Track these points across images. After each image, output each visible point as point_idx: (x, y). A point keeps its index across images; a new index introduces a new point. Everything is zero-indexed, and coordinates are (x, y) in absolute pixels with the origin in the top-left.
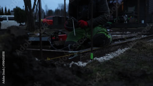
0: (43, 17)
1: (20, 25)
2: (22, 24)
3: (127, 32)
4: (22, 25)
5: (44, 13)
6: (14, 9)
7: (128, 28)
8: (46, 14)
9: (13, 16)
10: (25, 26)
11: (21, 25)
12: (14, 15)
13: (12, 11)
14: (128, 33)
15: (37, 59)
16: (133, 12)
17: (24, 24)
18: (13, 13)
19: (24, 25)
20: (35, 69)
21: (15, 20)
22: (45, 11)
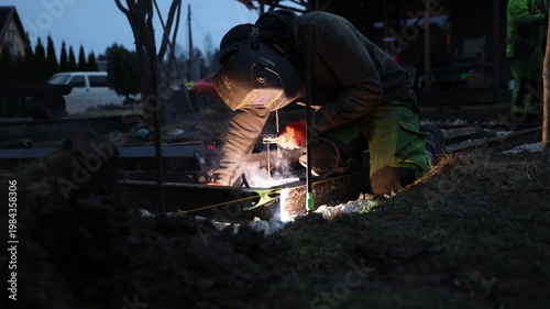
0: (198, 73)
1: (126, 102)
2: (131, 96)
3: (455, 120)
4: (132, 100)
5: (202, 60)
6: (109, 50)
7: (463, 108)
8: (207, 64)
9: (105, 74)
10: (141, 105)
11: (128, 101)
12: (107, 71)
13: (101, 58)
14: (456, 123)
15: (146, 213)
16: (479, 55)
17: (139, 97)
18: (105, 62)
19: (138, 102)
20: (134, 239)
21: (111, 87)
22: (204, 54)
